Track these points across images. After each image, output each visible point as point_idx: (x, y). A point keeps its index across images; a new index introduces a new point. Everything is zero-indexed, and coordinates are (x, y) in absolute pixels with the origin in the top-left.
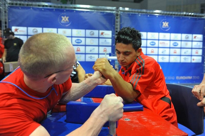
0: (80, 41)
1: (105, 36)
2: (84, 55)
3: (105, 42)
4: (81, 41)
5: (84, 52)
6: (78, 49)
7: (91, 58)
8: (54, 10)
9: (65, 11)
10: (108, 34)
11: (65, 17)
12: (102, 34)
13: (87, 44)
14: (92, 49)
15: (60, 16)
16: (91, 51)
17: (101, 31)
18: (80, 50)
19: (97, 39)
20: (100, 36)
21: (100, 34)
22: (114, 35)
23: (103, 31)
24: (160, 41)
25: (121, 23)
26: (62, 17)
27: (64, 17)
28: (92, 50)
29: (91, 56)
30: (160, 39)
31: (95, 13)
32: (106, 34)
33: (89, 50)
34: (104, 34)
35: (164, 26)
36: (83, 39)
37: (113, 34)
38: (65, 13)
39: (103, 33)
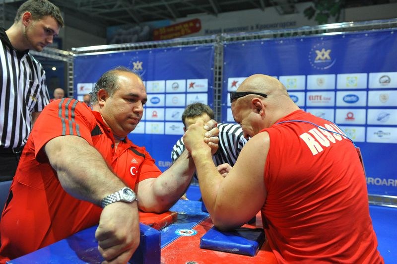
0: (157, 100)
1: (196, 89)
2: (163, 123)
3: (197, 100)
4: (159, 101)
5: (163, 119)
6: (155, 113)
7: (173, 129)
8: (124, 54)
9: (137, 53)
10: (202, 86)
11: (138, 62)
12: (192, 85)
13: (167, 105)
14: (174, 114)
15: (131, 62)
16: (173, 116)
17: (190, 81)
18: (158, 114)
19: (184, 95)
20: (188, 90)
21: (188, 86)
22: (211, 87)
23: (193, 81)
24: (309, 94)
25: (225, 63)
26: (134, 63)
27: (136, 63)
28: (176, 115)
29: (173, 126)
30: (308, 88)
32: (197, 86)
33: (171, 115)
34: (194, 86)
35: (319, 59)
36: (161, 97)
37: (209, 84)
38: (137, 57)
39: (194, 83)
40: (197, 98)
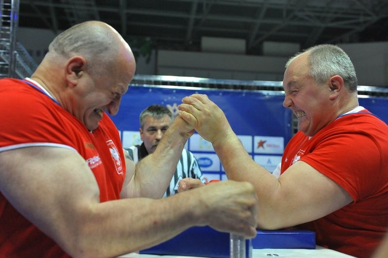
0: (207, 162)
1: (267, 150)
3: (269, 164)
4: (211, 162)
10: (275, 146)
12: (261, 144)
17: (258, 139)
20: (256, 151)
21: (256, 145)
23: (263, 138)
31: (244, 95)
32: (269, 146)
34: (265, 145)
36: (215, 158)
39: (264, 142)
40: (269, 161)
